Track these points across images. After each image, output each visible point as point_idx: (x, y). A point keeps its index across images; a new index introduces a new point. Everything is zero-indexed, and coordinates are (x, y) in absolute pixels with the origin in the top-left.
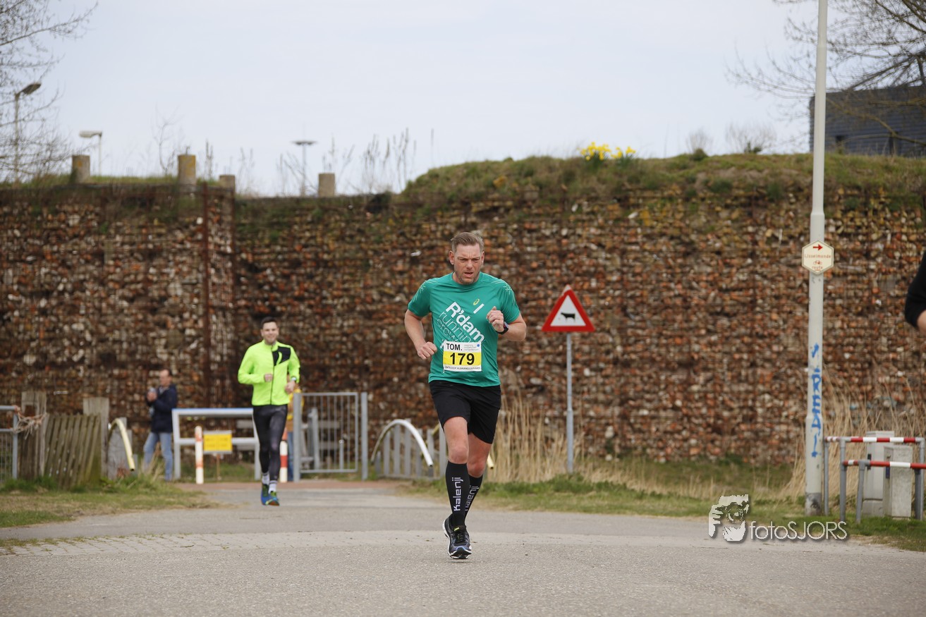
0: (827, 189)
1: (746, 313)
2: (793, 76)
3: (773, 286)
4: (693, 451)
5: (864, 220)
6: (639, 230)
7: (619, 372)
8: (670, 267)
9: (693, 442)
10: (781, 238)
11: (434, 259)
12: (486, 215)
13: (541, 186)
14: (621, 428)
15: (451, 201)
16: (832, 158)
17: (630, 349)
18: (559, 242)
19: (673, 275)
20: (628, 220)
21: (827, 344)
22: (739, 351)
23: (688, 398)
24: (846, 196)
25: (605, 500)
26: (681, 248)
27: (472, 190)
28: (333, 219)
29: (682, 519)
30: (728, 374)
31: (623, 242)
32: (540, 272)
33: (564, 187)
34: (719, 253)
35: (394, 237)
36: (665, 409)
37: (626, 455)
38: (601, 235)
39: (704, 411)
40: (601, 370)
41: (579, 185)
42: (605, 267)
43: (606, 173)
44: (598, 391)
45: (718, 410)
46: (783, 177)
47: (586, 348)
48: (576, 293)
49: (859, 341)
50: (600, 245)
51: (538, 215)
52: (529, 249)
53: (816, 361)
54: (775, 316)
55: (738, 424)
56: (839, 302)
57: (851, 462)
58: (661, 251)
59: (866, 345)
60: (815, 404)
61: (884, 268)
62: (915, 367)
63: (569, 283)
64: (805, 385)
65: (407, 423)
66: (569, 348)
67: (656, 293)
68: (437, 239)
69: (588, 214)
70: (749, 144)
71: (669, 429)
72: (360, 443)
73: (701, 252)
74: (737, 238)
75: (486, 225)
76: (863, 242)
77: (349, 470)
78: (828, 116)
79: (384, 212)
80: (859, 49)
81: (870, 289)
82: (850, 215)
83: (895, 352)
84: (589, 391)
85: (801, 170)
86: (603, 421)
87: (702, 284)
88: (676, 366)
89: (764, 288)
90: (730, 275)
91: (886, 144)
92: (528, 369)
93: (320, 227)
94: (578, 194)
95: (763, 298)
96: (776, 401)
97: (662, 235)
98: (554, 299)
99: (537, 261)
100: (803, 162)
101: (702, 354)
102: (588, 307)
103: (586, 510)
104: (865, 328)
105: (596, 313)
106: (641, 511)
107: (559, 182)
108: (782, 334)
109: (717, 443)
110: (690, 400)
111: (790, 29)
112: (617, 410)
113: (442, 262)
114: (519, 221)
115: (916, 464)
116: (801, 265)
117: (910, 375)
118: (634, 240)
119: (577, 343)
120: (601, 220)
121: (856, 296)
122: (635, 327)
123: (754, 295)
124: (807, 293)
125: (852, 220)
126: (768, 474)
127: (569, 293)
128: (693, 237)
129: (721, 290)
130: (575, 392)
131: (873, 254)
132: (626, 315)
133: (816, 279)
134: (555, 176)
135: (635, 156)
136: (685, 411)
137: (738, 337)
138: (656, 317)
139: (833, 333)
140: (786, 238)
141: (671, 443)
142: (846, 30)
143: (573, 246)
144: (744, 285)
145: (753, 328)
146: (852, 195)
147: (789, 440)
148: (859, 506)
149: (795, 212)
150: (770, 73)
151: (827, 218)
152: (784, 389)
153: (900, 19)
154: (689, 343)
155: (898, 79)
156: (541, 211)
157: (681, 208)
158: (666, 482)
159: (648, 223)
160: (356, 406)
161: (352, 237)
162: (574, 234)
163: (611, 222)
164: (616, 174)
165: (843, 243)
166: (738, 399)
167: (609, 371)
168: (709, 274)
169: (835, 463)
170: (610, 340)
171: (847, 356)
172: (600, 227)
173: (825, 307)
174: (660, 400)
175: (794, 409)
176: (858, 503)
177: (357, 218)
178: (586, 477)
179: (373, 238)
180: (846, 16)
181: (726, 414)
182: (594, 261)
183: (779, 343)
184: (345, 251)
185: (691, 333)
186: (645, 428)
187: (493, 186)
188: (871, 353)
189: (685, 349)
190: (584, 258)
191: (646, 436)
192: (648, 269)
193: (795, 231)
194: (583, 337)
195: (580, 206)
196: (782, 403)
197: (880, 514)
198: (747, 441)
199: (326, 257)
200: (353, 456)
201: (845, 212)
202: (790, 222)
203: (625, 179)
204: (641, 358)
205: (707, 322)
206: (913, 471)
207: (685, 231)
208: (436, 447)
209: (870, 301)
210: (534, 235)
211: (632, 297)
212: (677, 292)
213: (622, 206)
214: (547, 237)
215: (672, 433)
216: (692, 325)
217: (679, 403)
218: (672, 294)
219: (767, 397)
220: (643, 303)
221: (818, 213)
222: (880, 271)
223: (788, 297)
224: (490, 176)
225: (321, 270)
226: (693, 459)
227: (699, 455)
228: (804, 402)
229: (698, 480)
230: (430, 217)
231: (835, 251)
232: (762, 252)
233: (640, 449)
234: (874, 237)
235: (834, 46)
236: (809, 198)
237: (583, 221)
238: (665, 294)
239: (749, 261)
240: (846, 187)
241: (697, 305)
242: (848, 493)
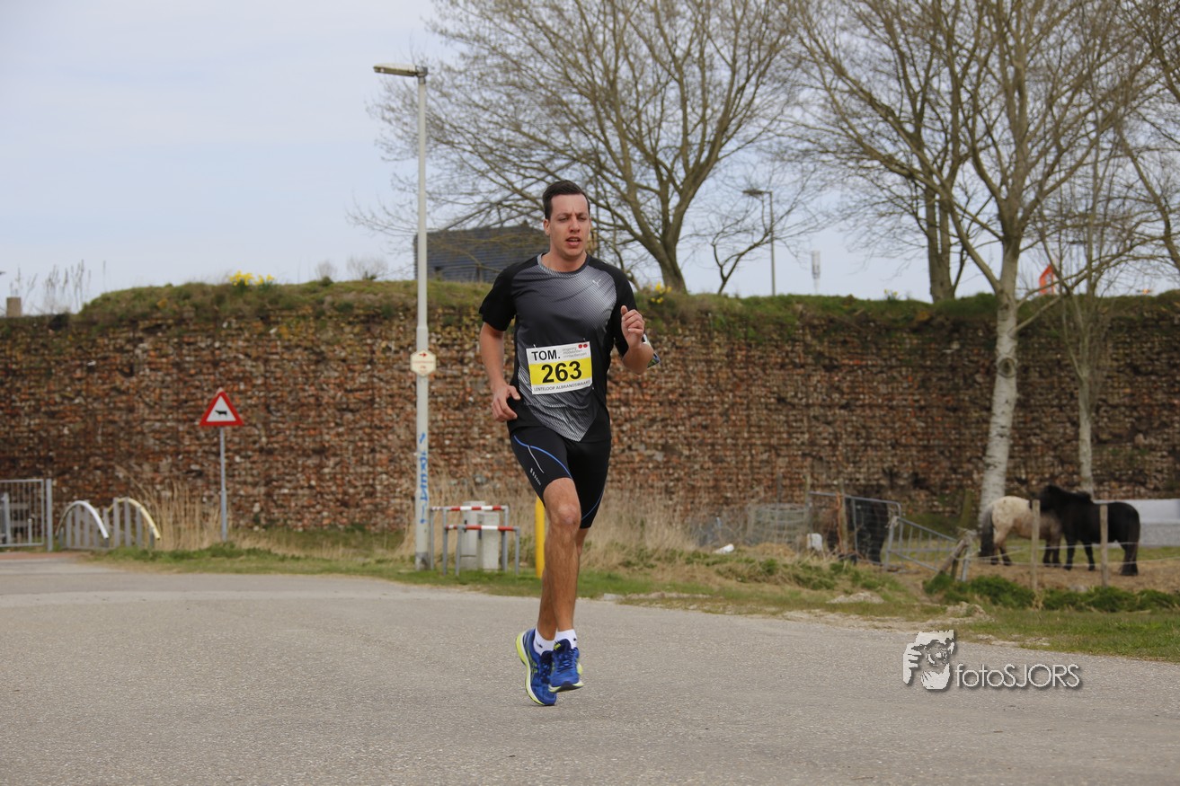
0: (429, 309)
1: (366, 409)
2: (400, 219)
3: (388, 387)
4: (326, 522)
5: (459, 334)
6: (279, 343)
7: (264, 458)
8: (304, 373)
9: (325, 514)
10: (393, 348)
11: (107, 367)
12: (151, 331)
13: (196, 307)
14: (266, 504)
15: (121, 320)
16: (433, 284)
17: (273, 439)
18: (213, 353)
19: (307, 379)
20: (269, 335)
21: (432, 434)
22: (361, 440)
23: (320, 478)
24: (444, 314)
25: (254, 562)
26: (313, 357)
27: (139, 310)
28: (19, 336)
29: (317, 577)
30: (353, 459)
31: (265, 352)
32: (197, 377)
33: (216, 308)
34: (344, 360)
35: (73, 350)
36: (302, 488)
37: (271, 526)
38: (248, 347)
39: (334, 489)
40: (249, 457)
41: (228, 306)
42: (251, 373)
43: (250, 297)
44: (247, 475)
45: (345, 488)
46: (394, 299)
47: (237, 439)
48: (227, 394)
49: (456, 430)
50: (247, 355)
51: (195, 331)
52: (188, 359)
53: (423, 446)
54: (390, 411)
55: (362, 499)
56: (440, 399)
57: (451, 526)
58: (297, 360)
59: (462, 434)
60: (423, 481)
61: (475, 372)
62: (500, 450)
63: (222, 386)
64: (415, 466)
65: (86, 504)
66: (222, 439)
67: (294, 394)
68: (109, 351)
69: (236, 329)
70: (366, 273)
71: (306, 504)
72: (46, 521)
73: (330, 360)
74: (358, 348)
75: (151, 339)
76: (458, 351)
77: (36, 544)
78: (428, 251)
79: (64, 329)
80: (451, 198)
81: (464, 388)
82: (448, 329)
83: (484, 438)
84: (239, 475)
85: (408, 293)
86: (252, 499)
87: (331, 386)
88: (311, 453)
89: (381, 389)
90: (353, 379)
91: (474, 273)
92: (188, 458)
93: (9, 342)
94: (227, 313)
95: (380, 397)
96: (392, 480)
97: (298, 346)
98: (209, 400)
99: (194, 368)
100: (409, 287)
101: (332, 443)
102: (238, 406)
103: (238, 571)
104: (460, 420)
105: (244, 411)
106: (284, 571)
107: (212, 304)
108: (396, 426)
109: (345, 514)
110: (322, 481)
111: (396, 182)
112: (263, 490)
113: (114, 370)
114: (179, 336)
115: (502, 527)
116: (410, 370)
117: (496, 456)
118: (274, 350)
119: (229, 435)
120: (247, 335)
121: (454, 394)
122: (277, 422)
123: (373, 395)
124: (415, 392)
125: (449, 333)
126: (385, 539)
127: (221, 394)
128: (323, 348)
129: (346, 390)
130: (227, 475)
131: (466, 361)
132: (270, 412)
133: (422, 381)
134: (208, 299)
135: (274, 283)
136: (318, 489)
137: (361, 428)
138: (294, 414)
139: (436, 424)
140: (397, 349)
141: (307, 515)
142: (440, 182)
143: (224, 356)
144: (364, 387)
145: (372, 421)
146: (449, 314)
147: (402, 512)
148: (457, 561)
149: (404, 327)
150: (381, 216)
151: (430, 332)
152: (398, 469)
153: (483, 174)
154: (321, 434)
155: (482, 222)
156: (197, 328)
157: (312, 324)
158: (304, 547)
159: (286, 337)
160: (42, 491)
161: (36, 350)
162: (225, 346)
163: (255, 336)
164: (259, 297)
165: (443, 352)
166: (361, 478)
167: (255, 458)
168: (336, 378)
169: (439, 529)
170: (257, 432)
171: (447, 442)
172: (247, 340)
173: (430, 404)
174: (298, 481)
175: (405, 486)
176: (457, 560)
177: (41, 334)
178: (237, 544)
179: (54, 351)
180: (440, 171)
181: (351, 491)
182: (242, 368)
183: (393, 433)
184: (31, 362)
185: (322, 426)
186: (286, 504)
187: (157, 308)
188: (466, 440)
189: (318, 439)
190: (233, 366)
191: (287, 510)
192: (286, 374)
193: (405, 342)
194: (234, 430)
195: (230, 323)
196: (396, 481)
197: (475, 568)
198: (369, 512)
199: (14, 367)
200: (40, 532)
201: (444, 327)
202: (400, 335)
203: (266, 300)
204: (282, 447)
205: (335, 417)
206: (499, 533)
207: (316, 343)
208: (111, 523)
209: (464, 398)
210: (192, 347)
211: (274, 397)
212: (310, 393)
213: (264, 323)
214: (203, 349)
215: (308, 507)
216: (323, 419)
217: (313, 483)
218: (306, 394)
219: (384, 476)
220: (283, 402)
221: (422, 327)
222: (471, 374)
223: (400, 395)
224: (154, 299)
225: (10, 378)
226: (325, 528)
227: (330, 525)
228: (413, 480)
229: (329, 545)
230: (103, 333)
231: (437, 358)
232: (379, 359)
233: (282, 521)
234: (467, 347)
235: (431, 196)
236: (415, 316)
237: (233, 336)
238: (301, 394)
239: (369, 367)
240: (445, 307)
241: (327, 403)
242: (449, 551)
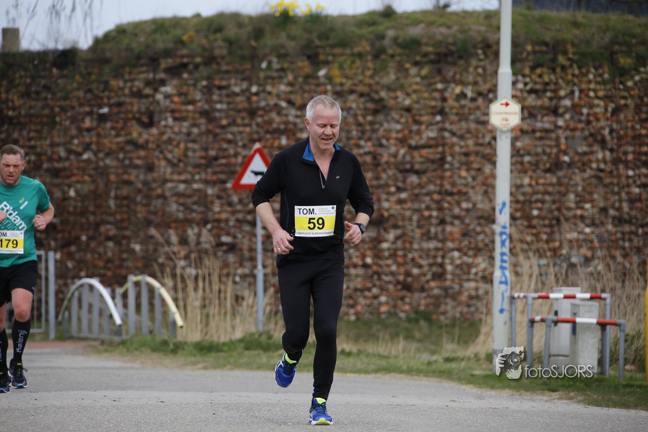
0: (516, 45)
1: (435, 170)
3: (462, 143)
4: (384, 309)
5: (553, 77)
6: (329, 88)
8: (359, 124)
9: (383, 299)
10: (469, 94)
11: (122, 116)
12: (175, 71)
13: (230, 42)
15: (139, 57)
16: (521, 15)
18: (249, 99)
19: (363, 132)
20: (317, 78)
21: (515, 201)
22: (428, 208)
23: (377, 256)
24: (534, 52)
26: (370, 106)
27: (160, 45)
28: (17, 75)
29: (371, 377)
30: (418, 232)
32: (230, 129)
33: (253, 43)
34: (408, 110)
35: (81, 94)
36: (355, 266)
38: (291, 92)
39: (394, 268)
41: (269, 41)
42: (295, 124)
43: (295, 30)
45: (408, 267)
46: (472, 34)
48: (266, 151)
49: (547, 198)
50: (290, 103)
51: (227, 72)
52: (219, 106)
53: (503, 218)
54: (464, 173)
55: (428, 282)
56: (527, 159)
57: (538, 318)
58: (350, 108)
59: (554, 202)
60: (503, 261)
61: (572, 125)
62: (602, 223)
63: (259, 140)
64: (493, 242)
65: (95, 282)
68: (125, 95)
69: (278, 71)
71: (359, 286)
72: (47, 303)
73: (391, 109)
74: (426, 95)
75: (175, 82)
76: (551, 99)
77: (36, 331)
79: (71, 68)
81: (558, 145)
82: (539, 71)
83: (582, 208)
85: (490, 26)
87: (392, 141)
89: (453, 145)
90: (419, 133)
92: (218, 227)
93: (5, 82)
94: (267, 51)
95: (452, 155)
96: (465, 259)
97: (352, 92)
98: (244, 157)
99: (227, 117)
100: (491, 18)
101: (392, 212)
104: (552, 185)
107: (249, 38)
108: (471, 191)
109: (407, 300)
110: (380, 258)
113: (130, 120)
114: (209, 78)
115: (602, 320)
116: (488, 122)
117: (597, 231)
120: (290, 77)
121: (544, 153)
123: (443, 152)
124: (495, 150)
125: (540, 76)
126: (457, 331)
127: (258, 151)
128: (383, 94)
129: (410, 147)
130: (263, 250)
131: (561, 111)
133: (504, 136)
134: (244, 33)
135: (324, 13)
136: (375, 268)
137: (428, 194)
139: (522, 190)
140: (474, 95)
141: (362, 301)
143: (263, 104)
144: (433, 142)
145: (442, 185)
146: (541, 52)
147: (477, 297)
148: (546, 362)
149: (484, 68)
151: (515, 74)
152: (473, 246)
156: (230, 68)
157: (370, 65)
158: (356, 340)
159: (338, 80)
160: (43, 266)
161: (37, 93)
162: (264, 91)
163: (300, 80)
164: (305, 30)
165: (531, 100)
166: (428, 256)
168: (398, 132)
169: (522, 320)
171: (535, 213)
172: (290, 84)
173: (512, 164)
174: (350, 258)
175: (483, 266)
176: (545, 360)
177: (43, 74)
178: (276, 335)
179: (59, 95)
181: (415, 271)
182: (284, 119)
183: (468, 200)
184: (31, 108)
185: (381, 190)
187: (182, 43)
188: (559, 209)
190: (274, 115)
193: (484, 88)
195: (270, 63)
196: (470, 260)
198: (437, 298)
199: (10, 113)
200: (40, 316)
201: (533, 68)
202: (479, 79)
203: (315, 35)
205: (396, 180)
206: (599, 327)
207: (375, 88)
208: (125, 306)
209: (558, 158)
210: (224, 92)
212: (367, 150)
213: (312, 63)
214: (237, 95)
215: (362, 291)
216: (382, 182)
217: (369, 260)
218: (361, 151)
219: (456, 254)
221: (505, 70)
222: (567, 128)
223: (477, 154)
224: (178, 32)
225: (5, 127)
226: (383, 316)
227: (389, 312)
228: (491, 260)
229: (387, 337)
230: (118, 74)
231: (523, 109)
232: (452, 108)
234: (562, 93)
236: (497, 54)
237: (273, 78)
239: (438, 118)
240: (534, 43)
241: (387, 163)
242: (536, 349)
